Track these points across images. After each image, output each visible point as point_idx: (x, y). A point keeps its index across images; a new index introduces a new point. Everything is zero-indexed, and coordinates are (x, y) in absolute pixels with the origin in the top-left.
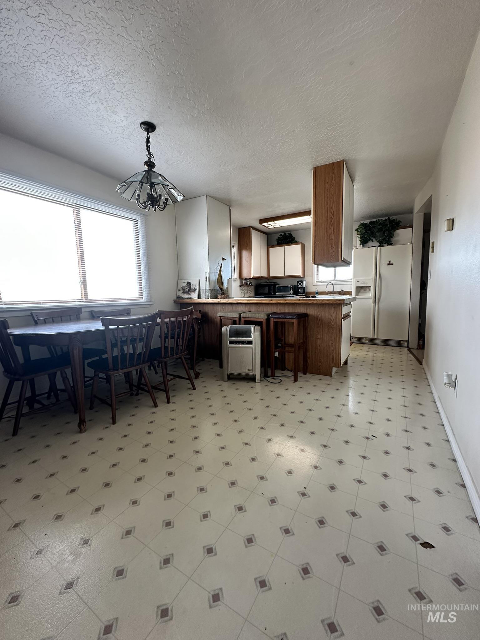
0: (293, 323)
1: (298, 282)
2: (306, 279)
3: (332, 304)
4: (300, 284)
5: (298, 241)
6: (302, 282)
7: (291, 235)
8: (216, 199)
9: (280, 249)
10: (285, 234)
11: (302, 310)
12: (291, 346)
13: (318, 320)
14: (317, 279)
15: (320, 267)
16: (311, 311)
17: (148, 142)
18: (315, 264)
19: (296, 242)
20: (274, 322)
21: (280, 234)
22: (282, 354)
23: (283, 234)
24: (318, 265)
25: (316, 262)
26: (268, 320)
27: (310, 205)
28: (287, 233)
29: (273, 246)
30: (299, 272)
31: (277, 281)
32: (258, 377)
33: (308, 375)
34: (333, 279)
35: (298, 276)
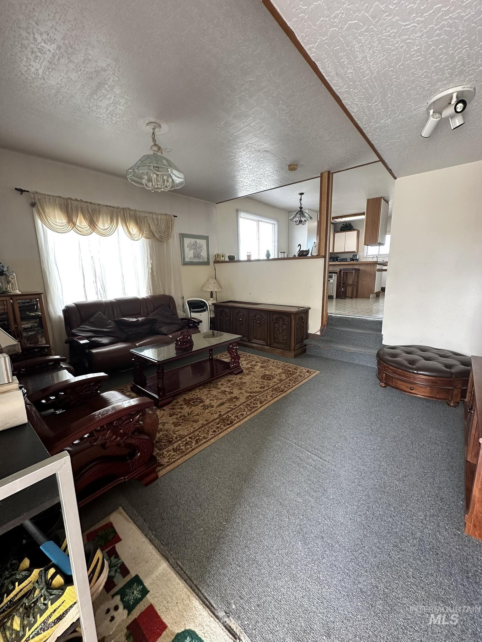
0: (353, 272)
1: (353, 255)
2: (359, 253)
3: (372, 264)
4: (355, 257)
5: (355, 228)
6: (356, 255)
7: (350, 224)
8: (312, 210)
9: (343, 234)
10: (346, 224)
11: (357, 267)
12: (350, 285)
13: (365, 272)
14: (367, 253)
15: (369, 247)
16: (361, 268)
17: (301, 199)
18: (365, 245)
19: (354, 229)
20: (344, 272)
21: (343, 224)
22: (345, 290)
23: (345, 224)
24: (368, 245)
25: (365, 244)
26: (340, 271)
27: (365, 210)
28: (348, 223)
29: (338, 232)
30: (354, 249)
31: (339, 255)
32: (335, 296)
33: (358, 299)
34: (377, 253)
35: (354, 252)
